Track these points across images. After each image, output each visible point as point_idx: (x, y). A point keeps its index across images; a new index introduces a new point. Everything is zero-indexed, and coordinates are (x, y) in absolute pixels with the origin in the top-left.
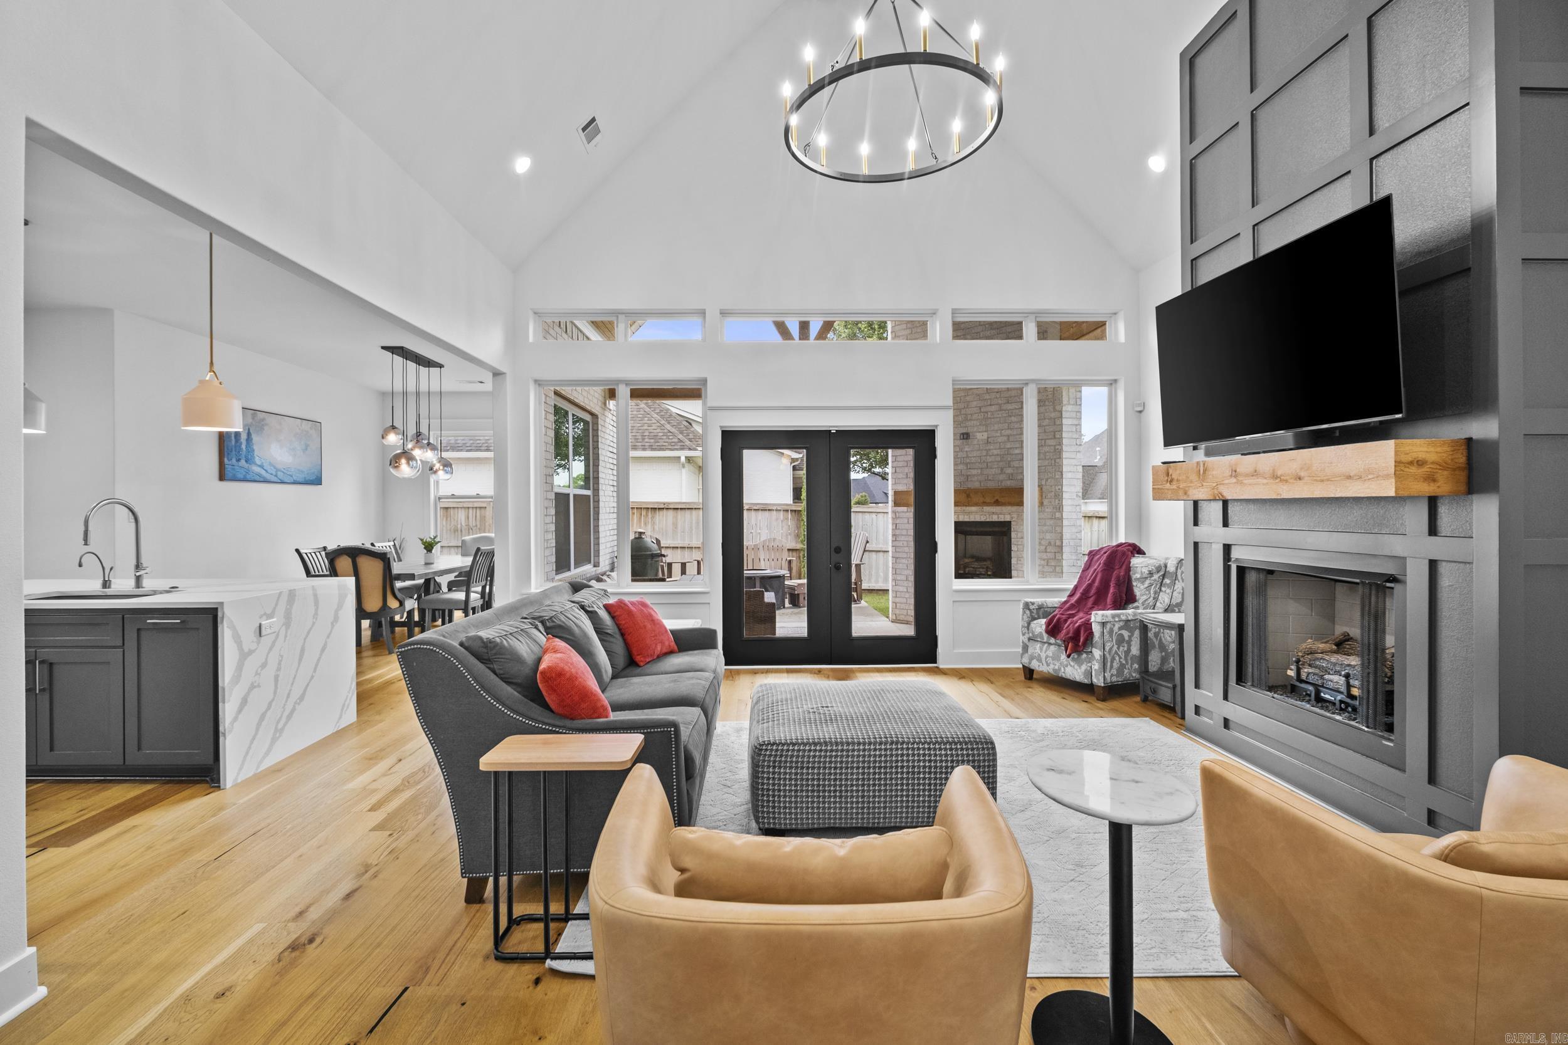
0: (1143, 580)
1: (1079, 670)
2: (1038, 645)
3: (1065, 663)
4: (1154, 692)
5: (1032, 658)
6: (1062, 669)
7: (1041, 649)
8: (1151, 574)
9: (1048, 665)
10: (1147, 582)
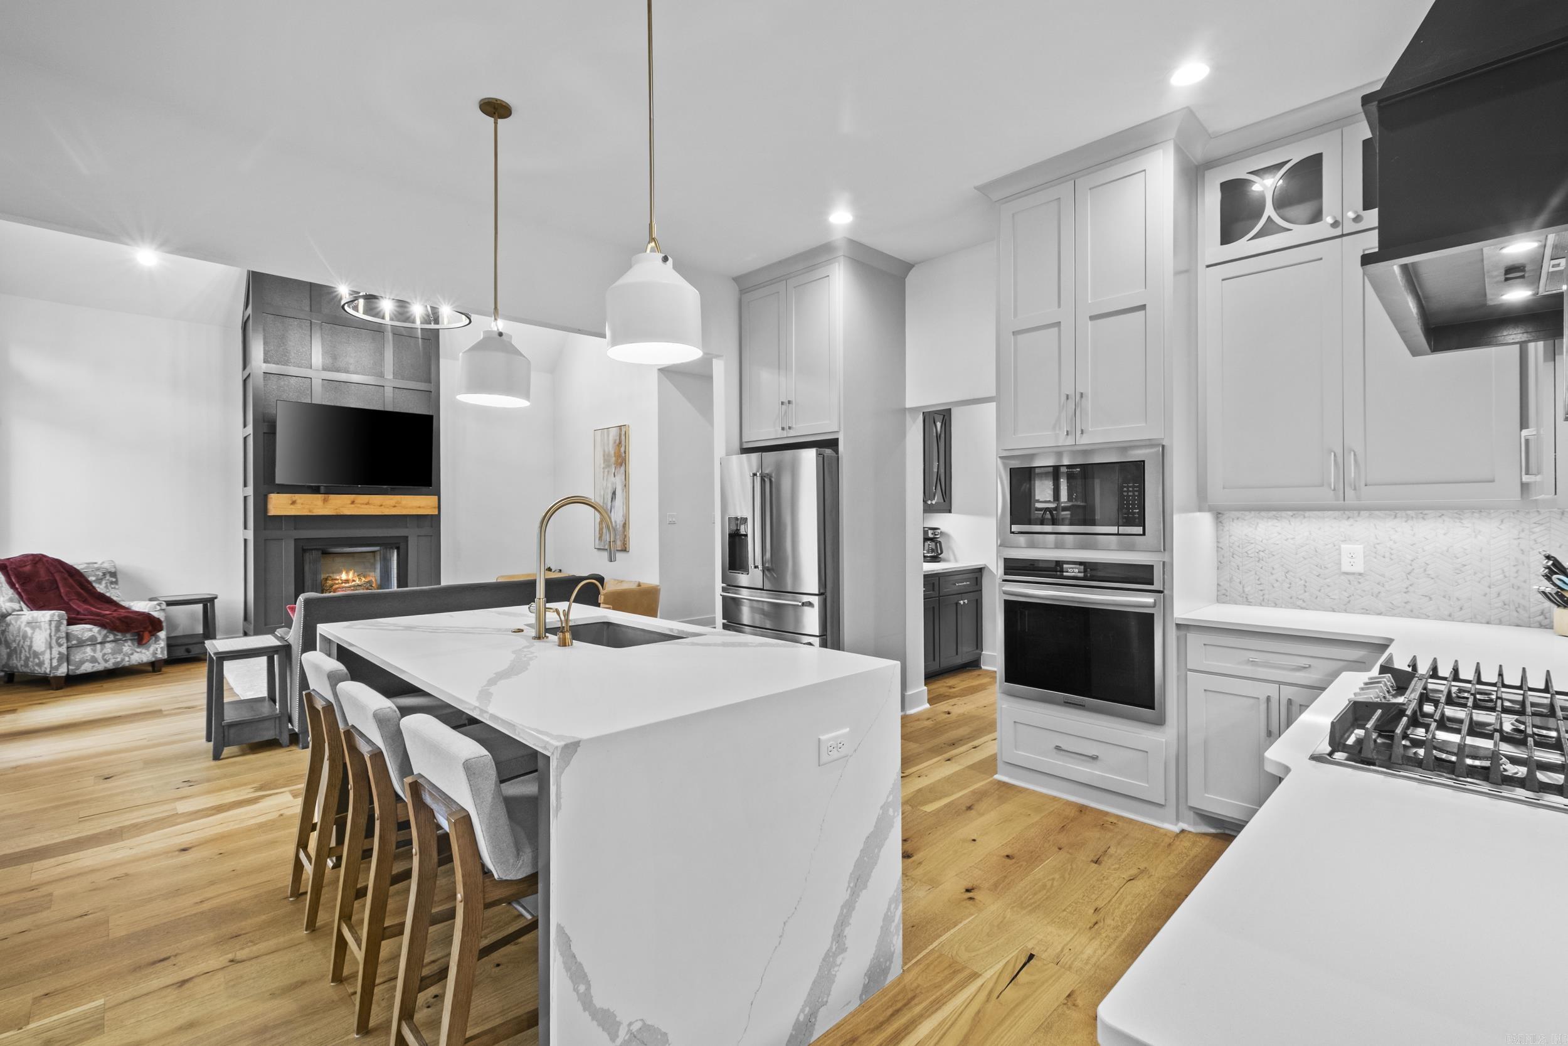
0: (99, 581)
1: (147, 653)
2: (88, 649)
3: (130, 652)
4: (188, 651)
5: (82, 662)
6: (127, 659)
7: (94, 651)
8: (104, 574)
9: (106, 661)
10: (104, 582)
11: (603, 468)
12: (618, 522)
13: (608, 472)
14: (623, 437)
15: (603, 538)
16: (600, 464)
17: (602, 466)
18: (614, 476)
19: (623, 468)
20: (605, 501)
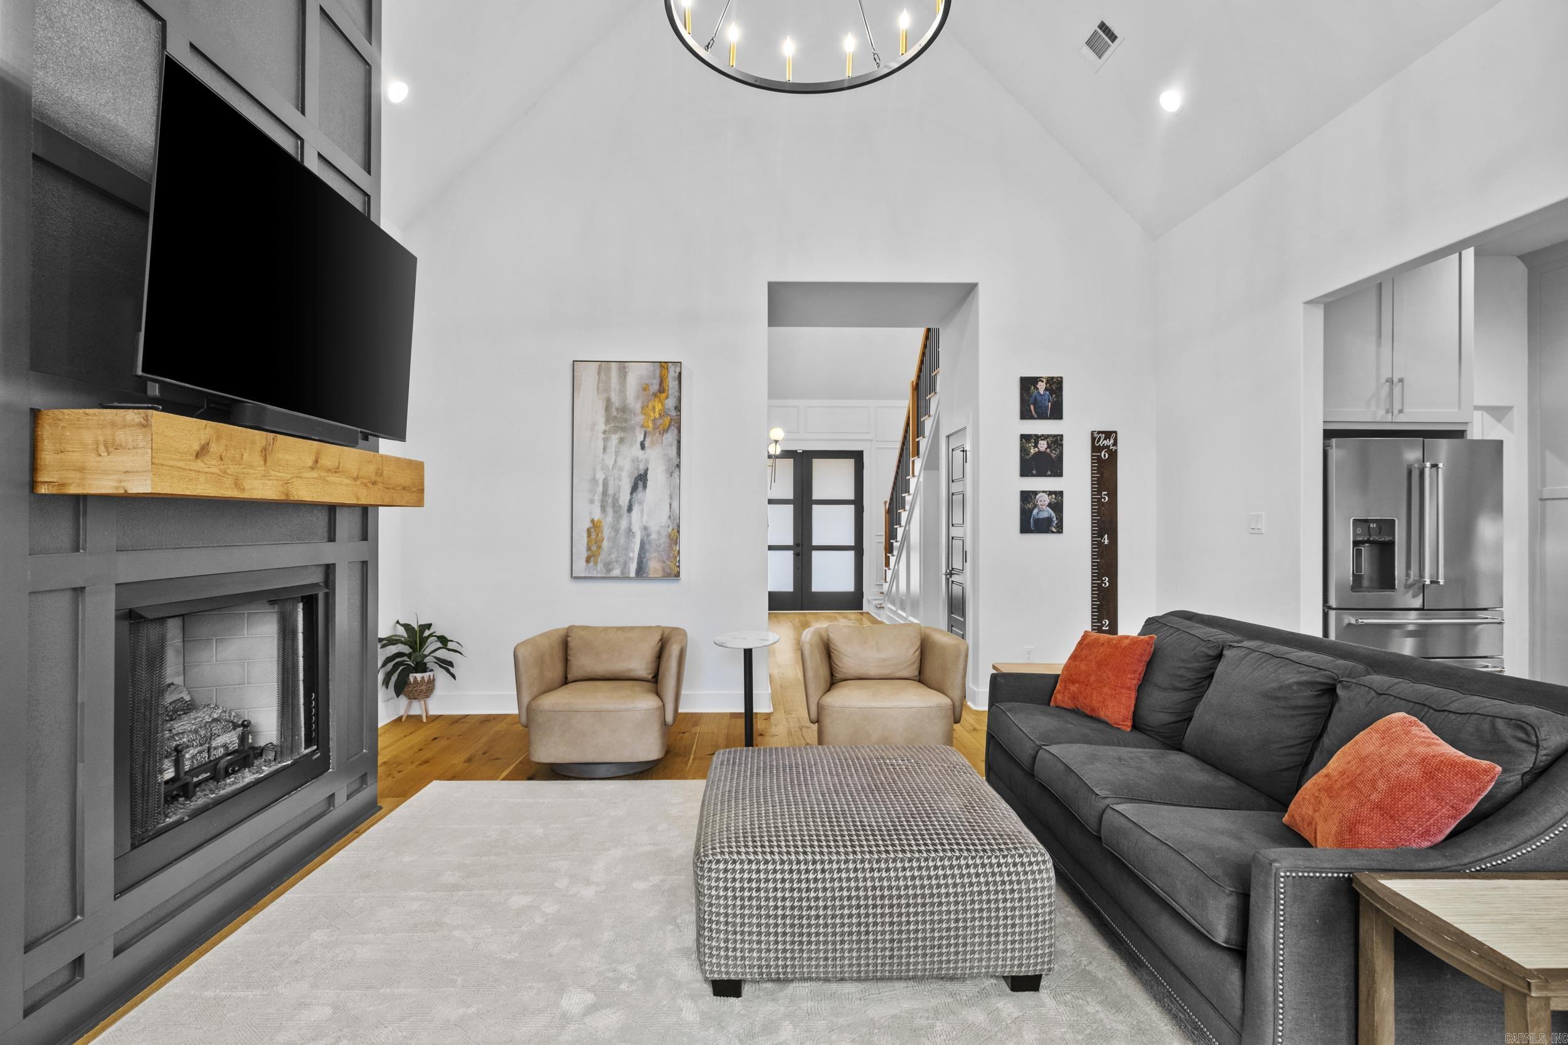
11: (604, 432)
12: (654, 528)
13: (621, 440)
14: (672, 384)
15: (602, 557)
16: (594, 425)
17: (601, 426)
18: (643, 446)
19: (670, 437)
20: (611, 491)
